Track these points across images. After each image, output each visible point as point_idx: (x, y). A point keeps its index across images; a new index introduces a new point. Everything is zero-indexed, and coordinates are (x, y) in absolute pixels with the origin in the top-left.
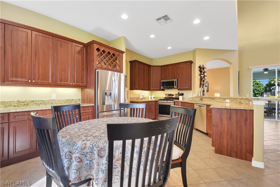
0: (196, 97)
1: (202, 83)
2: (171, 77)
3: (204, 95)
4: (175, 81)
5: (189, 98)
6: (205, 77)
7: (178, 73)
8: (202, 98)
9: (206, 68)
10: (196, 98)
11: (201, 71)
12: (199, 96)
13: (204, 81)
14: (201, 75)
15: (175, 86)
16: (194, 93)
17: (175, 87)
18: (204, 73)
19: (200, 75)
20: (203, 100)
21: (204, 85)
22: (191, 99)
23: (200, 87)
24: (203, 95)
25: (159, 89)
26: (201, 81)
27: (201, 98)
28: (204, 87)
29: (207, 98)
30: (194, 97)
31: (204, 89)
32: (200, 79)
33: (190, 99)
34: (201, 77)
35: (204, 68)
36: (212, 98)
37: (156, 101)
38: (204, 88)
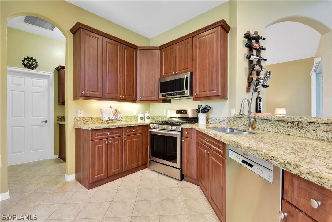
0: (236, 117)
1: (255, 79)
2: (179, 70)
3: (260, 111)
4: (187, 78)
5: (221, 119)
6: (262, 61)
7: (194, 59)
8: (255, 120)
9: (264, 39)
10: (239, 119)
11: (250, 47)
12: (246, 113)
13: (258, 73)
14: (252, 58)
15: (187, 89)
16: (232, 106)
17: (187, 92)
18: (258, 51)
19: (248, 57)
20: (257, 126)
21: (261, 84)
22: (225, 122)
23: (248, 91)
24: (258, 111)
25: (156, 99)
26: (250, 74)
27: (252, 120)
28: (260, 88)
29: (270, 120)
30: (232, 116)
31: (258, 95)
32: (249, 69)
33: (223, 121)
34: (251, 62)
35: (257, 39)
36: (293, 123)
37: (147, 127)
38: (259, 92)
